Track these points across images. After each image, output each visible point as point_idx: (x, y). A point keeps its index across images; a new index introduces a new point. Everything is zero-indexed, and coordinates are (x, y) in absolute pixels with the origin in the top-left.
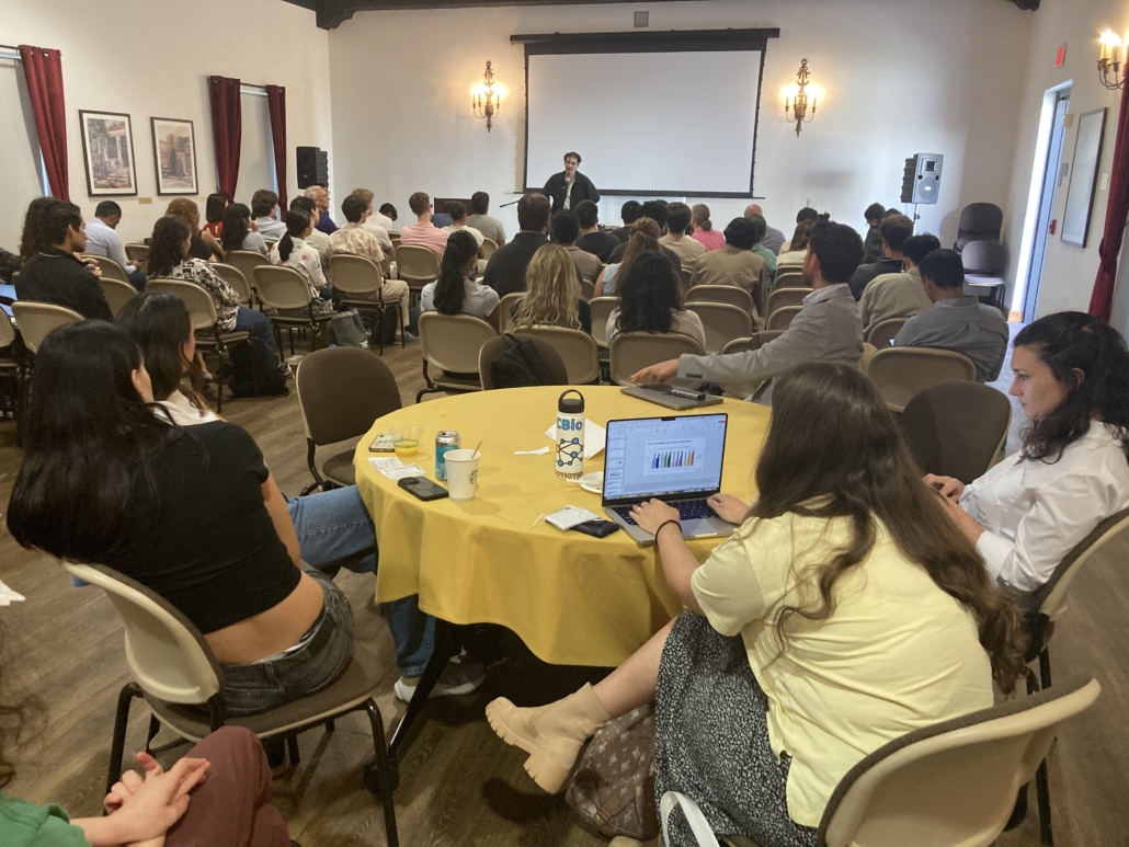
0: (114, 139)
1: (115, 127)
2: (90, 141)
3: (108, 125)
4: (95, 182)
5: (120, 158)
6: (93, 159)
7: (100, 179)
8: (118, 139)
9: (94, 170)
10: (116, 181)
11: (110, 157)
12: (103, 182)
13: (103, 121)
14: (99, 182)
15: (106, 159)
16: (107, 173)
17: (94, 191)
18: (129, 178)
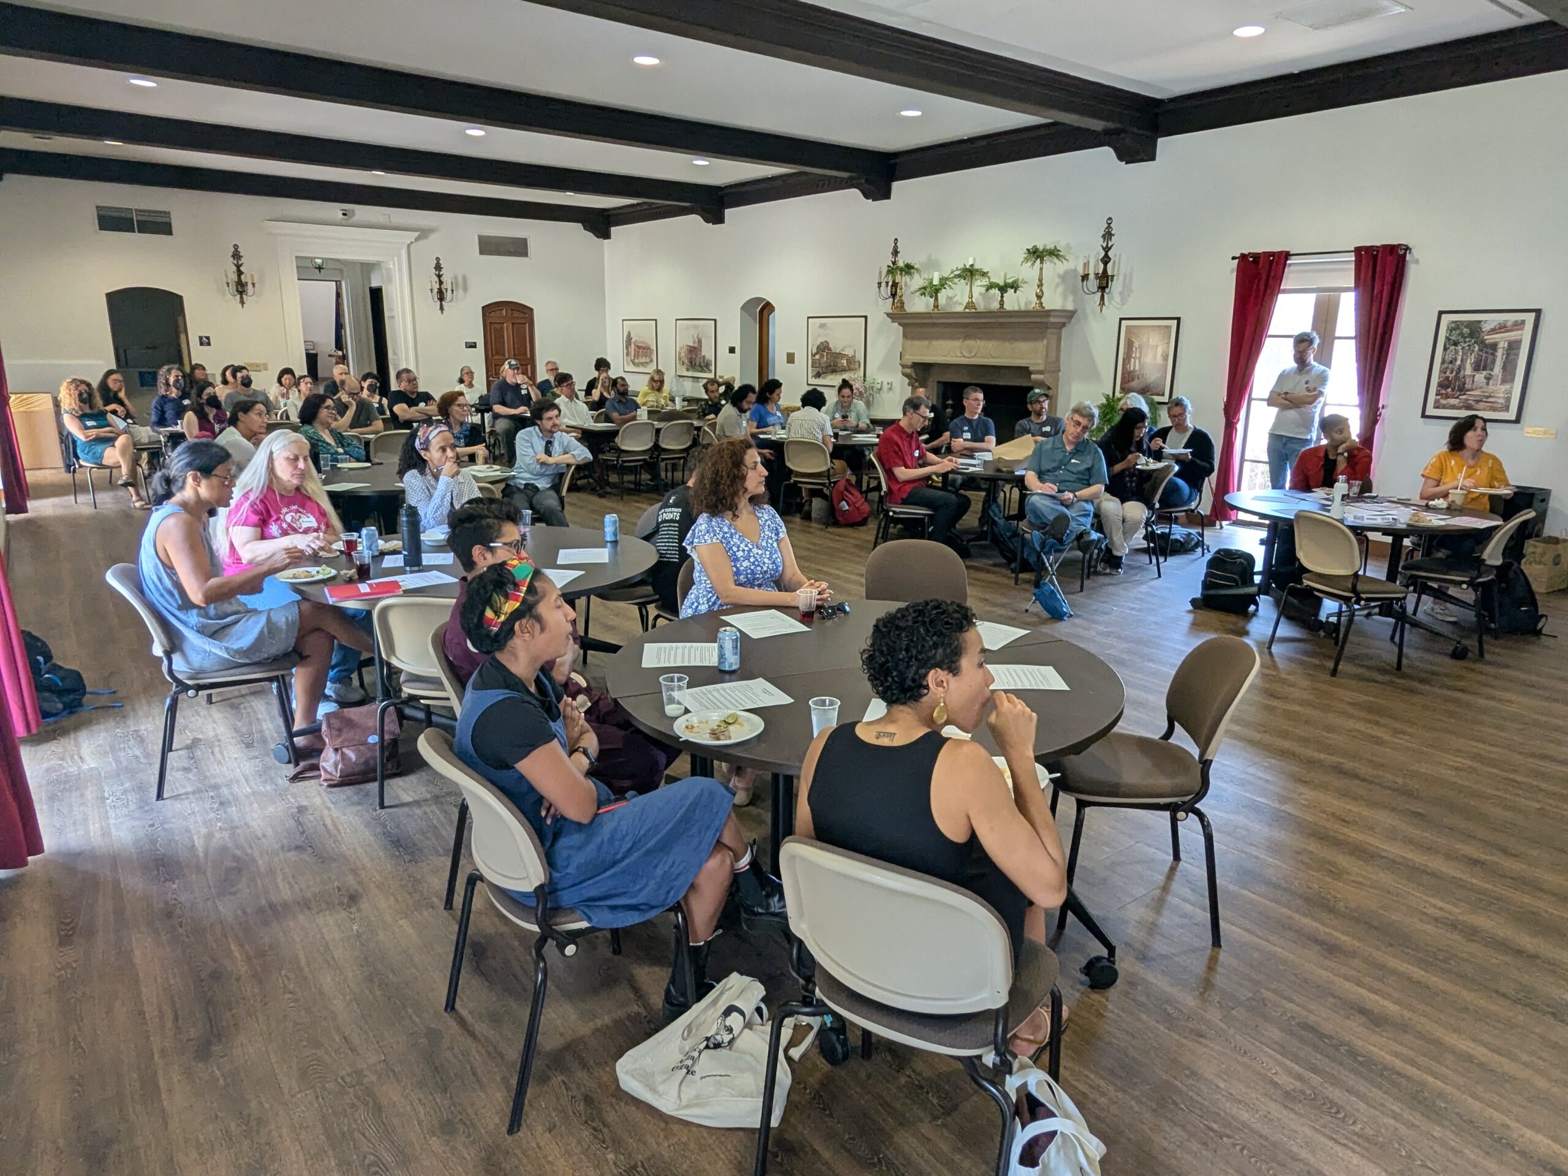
0: (1494, 347)
1: (1502, 328)
2: (1445, 349)
3: (1486, 327)
4: (1436, 401)
5: (1497, 370)
6: (1443, 371)
7: (1447, 397)
8: (1503, 345)
9: (1441, 385)
10: (1477, 402)
11: (1477, 368)
12: (1452, 401)
13: (1480, 322)
14: (1443, 402)
15: (1469, 370)
16: (1462, 389)
17: (1430, 411)
18: (1508, 399)
